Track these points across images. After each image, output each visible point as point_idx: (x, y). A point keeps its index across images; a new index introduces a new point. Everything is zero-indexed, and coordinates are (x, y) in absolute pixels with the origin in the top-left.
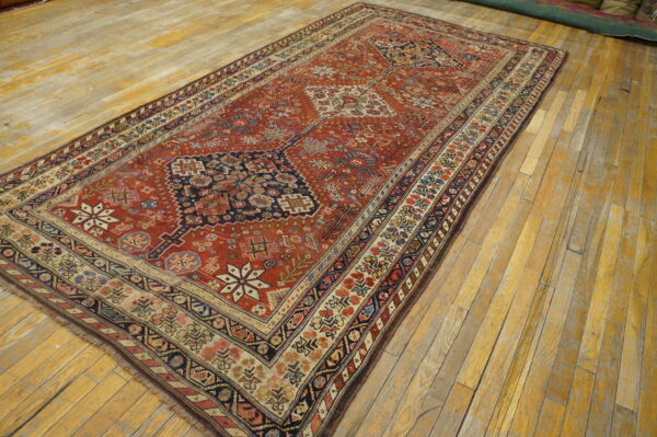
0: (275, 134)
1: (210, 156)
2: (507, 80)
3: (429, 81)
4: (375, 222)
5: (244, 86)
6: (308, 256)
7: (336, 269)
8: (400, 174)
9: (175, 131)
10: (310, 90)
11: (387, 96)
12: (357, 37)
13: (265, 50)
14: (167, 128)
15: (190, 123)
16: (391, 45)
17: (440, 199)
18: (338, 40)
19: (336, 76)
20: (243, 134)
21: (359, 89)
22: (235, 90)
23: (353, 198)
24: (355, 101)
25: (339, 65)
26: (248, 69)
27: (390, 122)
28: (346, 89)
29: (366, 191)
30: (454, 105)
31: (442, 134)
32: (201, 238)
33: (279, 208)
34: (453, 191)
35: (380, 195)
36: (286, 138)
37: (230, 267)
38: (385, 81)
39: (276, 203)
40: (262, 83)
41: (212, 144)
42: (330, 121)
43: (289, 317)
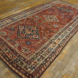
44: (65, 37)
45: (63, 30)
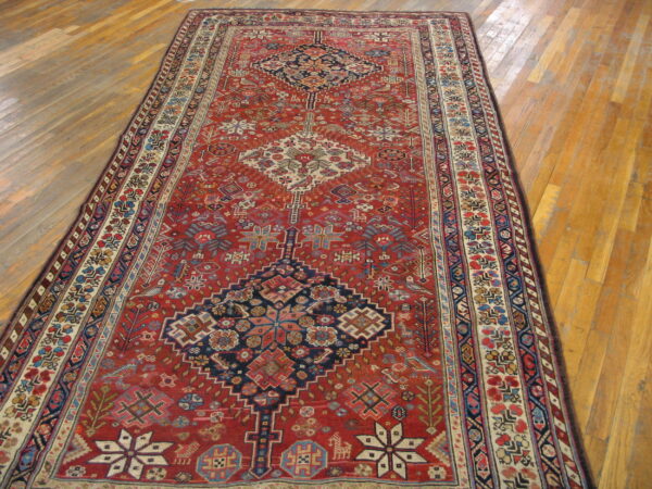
0: (263, 236)
1: (208, 302)
2: (439, 73)
3: (364, 100)
4: (460, 307)
5: (161, 180)
6: (429, 382)
7: (469, 384)
8: (438, 235)
9: (129, 281)
10: (248, 158)
11: (341, 139)
12: (232, 64)
13: (139, 119)
14: (115, 280)
15: (140, 261)
16: (281, 63)
17: (501, 252)
19: (259, 129)
20: (220, 251)
21: (302, 139)
22: (155, 190)
23: (416, 287)
24: (312, 157)
25: (249, 112)
26: (143, 153)
27: (374, 170)
28: (288, 144)
29: (423, 272)
30: (417, 125)
31: (439, 169)
32: (296, 418)
33: (350, 337)
34: (505, 235)
35: (440, 272)
36: (280, 238)
37: (363, 438)
38: (320, 118)
39: (340, 332)
40: (180, 167)
41: (196, 282)
42: (309, 194)
43: (472, 465)
44: (169, 101)
45: (188, 124)
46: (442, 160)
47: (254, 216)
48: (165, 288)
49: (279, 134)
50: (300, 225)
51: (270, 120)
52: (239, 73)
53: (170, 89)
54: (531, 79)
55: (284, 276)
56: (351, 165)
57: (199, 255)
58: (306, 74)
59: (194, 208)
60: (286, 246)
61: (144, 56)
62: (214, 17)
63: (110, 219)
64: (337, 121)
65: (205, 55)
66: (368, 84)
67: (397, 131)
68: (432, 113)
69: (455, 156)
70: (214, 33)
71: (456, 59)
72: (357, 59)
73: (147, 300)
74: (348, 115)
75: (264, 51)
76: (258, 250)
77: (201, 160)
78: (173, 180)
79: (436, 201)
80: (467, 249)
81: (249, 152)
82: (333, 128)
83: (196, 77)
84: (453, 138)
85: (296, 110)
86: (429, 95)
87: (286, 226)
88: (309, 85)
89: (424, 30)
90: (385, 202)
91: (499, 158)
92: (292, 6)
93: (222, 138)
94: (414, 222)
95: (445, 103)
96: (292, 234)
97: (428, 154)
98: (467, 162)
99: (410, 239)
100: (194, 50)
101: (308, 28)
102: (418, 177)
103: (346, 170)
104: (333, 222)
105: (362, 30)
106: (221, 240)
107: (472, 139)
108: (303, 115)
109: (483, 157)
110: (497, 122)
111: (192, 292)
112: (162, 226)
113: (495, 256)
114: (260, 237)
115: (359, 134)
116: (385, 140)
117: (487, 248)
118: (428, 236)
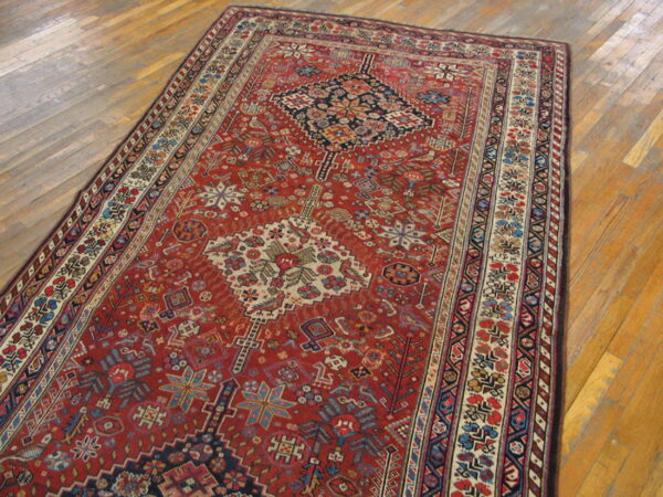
0: (190, 384)
1: (92, 484)
2: (506, 139)
3: (393, 174)
8: (421, 433)
10: (215, 250)
11: (340, 232)
12: (249, 92)
13: (112, 167)
15: (33, 398)
17: (503, 479)
18: (223, 112)
19: (246, 203)
20: (133, 402)
21: (294, 229)
22: (89, 286)
24: (297, 261)
25: (243, 174)
26: (97, 222)
27: (368, 298)
28: (273, 234)
31: (457, 309)
34: (516, 448)
36: (211, 394)
38: (328, 196)
40: (132, 252)
41: (87, 449)
42: (271, 325)
44: (155, 142)
45: (165, 183)
46: (468, 294)
47: (191, 349)
48: (49, 450)
49: (269, 216)
50: (243, 378)
51: (264, 191)
52: (253, 108)
53: (163, 124)
54: (628, 161)
55: (197, 463)
56: (341, 283)
57: (105, 403)
58: (334, 120)
59: (123, 323)
60: (214, 412)
61: (153, 69)
62: (252, 20)
63: (22, 322)
64: (347, 205)
65: (223, 75)
66: (406, 146)
67: (421, 234)
68: (477, 207)
69: (487, 286)
70: (245, 42)
71: (533, 119)
72: (405, 105)
73: (18, 467)
74: (366, 196)
75: (294, 78)
76: (178, 409)
77: (159, 244)
78: (116, 272)
79: (436, 367)
80: (455, 466)
81: (221, 240)
82: (339, 215)
83: (201, 109)
84: (493, 254)
85: (303, 177)
86: (481, 175)
87: (226, 373)
88: (331, 138)
89: (504, 66)
90: (365, 360)
91: (547, 299)
92: (350, 12)
93: (197, 212)
94: (394, 401)
95: (499, 192)
96: (228, 391)
97: (451, 280)
98: (500, 301)
99: (382, 432)
100: (214, 68)
101: (359, 48)
102: (424, 319)
103: (332, 292)
104: (286, 380)
105: (424, 58)
106: (139, 382)
107: (519, 260)
108: (309, 188)
109: (525, 295)
110: (561, 234)
111: (78, 464)
112: (78, 346)
113: (492, 487)
114: (188, 387)
115: (369, 231)
116: (399, 247)
117: (485, 467)
118: (406, 432)
